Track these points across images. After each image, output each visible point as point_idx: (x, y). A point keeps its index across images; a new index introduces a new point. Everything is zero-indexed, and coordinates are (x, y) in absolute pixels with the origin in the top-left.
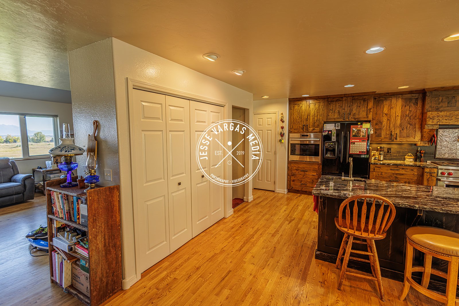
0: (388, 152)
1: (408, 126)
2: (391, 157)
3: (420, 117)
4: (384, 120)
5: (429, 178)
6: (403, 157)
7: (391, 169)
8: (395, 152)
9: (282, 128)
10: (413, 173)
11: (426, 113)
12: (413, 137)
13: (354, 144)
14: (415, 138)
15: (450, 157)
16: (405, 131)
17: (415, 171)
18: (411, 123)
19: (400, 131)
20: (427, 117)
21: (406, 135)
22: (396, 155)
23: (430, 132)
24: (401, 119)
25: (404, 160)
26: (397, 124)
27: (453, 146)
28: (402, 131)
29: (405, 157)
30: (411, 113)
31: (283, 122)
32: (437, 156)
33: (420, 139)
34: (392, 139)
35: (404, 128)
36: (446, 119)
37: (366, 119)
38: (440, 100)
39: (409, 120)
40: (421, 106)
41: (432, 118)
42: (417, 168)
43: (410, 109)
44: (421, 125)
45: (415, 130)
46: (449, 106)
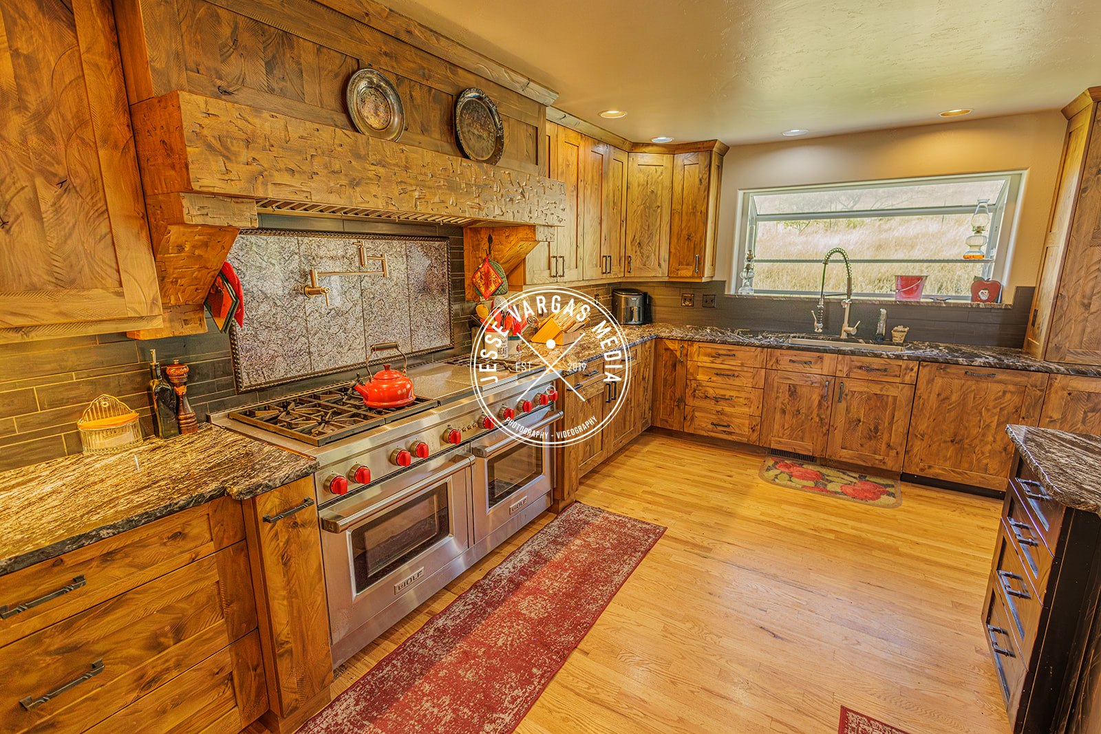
1: (42, 191)
3: (121, 132)
5: (288, 542)
6: (62, 429)
10: (187, 556)
12: (104, 288)
14: (121, 295)
15: (294, 373)
16: (27, 233)
17: (196, 531)
18: (61, 171)
20: (180, 128)
21: (51, 273)
23: (205, 245)
25: (77, 445)
32: (246, 382)
33: (154, 300)
35: (7, 206)
36: (292, 166)
38: (226, 31)
39: (34, 141)
40: (102, 44)
41: (216, 144)
42: (205, 509)
43: (23, 46)
44: (142, 193)
45: (104, 229)
46: (275, 86)
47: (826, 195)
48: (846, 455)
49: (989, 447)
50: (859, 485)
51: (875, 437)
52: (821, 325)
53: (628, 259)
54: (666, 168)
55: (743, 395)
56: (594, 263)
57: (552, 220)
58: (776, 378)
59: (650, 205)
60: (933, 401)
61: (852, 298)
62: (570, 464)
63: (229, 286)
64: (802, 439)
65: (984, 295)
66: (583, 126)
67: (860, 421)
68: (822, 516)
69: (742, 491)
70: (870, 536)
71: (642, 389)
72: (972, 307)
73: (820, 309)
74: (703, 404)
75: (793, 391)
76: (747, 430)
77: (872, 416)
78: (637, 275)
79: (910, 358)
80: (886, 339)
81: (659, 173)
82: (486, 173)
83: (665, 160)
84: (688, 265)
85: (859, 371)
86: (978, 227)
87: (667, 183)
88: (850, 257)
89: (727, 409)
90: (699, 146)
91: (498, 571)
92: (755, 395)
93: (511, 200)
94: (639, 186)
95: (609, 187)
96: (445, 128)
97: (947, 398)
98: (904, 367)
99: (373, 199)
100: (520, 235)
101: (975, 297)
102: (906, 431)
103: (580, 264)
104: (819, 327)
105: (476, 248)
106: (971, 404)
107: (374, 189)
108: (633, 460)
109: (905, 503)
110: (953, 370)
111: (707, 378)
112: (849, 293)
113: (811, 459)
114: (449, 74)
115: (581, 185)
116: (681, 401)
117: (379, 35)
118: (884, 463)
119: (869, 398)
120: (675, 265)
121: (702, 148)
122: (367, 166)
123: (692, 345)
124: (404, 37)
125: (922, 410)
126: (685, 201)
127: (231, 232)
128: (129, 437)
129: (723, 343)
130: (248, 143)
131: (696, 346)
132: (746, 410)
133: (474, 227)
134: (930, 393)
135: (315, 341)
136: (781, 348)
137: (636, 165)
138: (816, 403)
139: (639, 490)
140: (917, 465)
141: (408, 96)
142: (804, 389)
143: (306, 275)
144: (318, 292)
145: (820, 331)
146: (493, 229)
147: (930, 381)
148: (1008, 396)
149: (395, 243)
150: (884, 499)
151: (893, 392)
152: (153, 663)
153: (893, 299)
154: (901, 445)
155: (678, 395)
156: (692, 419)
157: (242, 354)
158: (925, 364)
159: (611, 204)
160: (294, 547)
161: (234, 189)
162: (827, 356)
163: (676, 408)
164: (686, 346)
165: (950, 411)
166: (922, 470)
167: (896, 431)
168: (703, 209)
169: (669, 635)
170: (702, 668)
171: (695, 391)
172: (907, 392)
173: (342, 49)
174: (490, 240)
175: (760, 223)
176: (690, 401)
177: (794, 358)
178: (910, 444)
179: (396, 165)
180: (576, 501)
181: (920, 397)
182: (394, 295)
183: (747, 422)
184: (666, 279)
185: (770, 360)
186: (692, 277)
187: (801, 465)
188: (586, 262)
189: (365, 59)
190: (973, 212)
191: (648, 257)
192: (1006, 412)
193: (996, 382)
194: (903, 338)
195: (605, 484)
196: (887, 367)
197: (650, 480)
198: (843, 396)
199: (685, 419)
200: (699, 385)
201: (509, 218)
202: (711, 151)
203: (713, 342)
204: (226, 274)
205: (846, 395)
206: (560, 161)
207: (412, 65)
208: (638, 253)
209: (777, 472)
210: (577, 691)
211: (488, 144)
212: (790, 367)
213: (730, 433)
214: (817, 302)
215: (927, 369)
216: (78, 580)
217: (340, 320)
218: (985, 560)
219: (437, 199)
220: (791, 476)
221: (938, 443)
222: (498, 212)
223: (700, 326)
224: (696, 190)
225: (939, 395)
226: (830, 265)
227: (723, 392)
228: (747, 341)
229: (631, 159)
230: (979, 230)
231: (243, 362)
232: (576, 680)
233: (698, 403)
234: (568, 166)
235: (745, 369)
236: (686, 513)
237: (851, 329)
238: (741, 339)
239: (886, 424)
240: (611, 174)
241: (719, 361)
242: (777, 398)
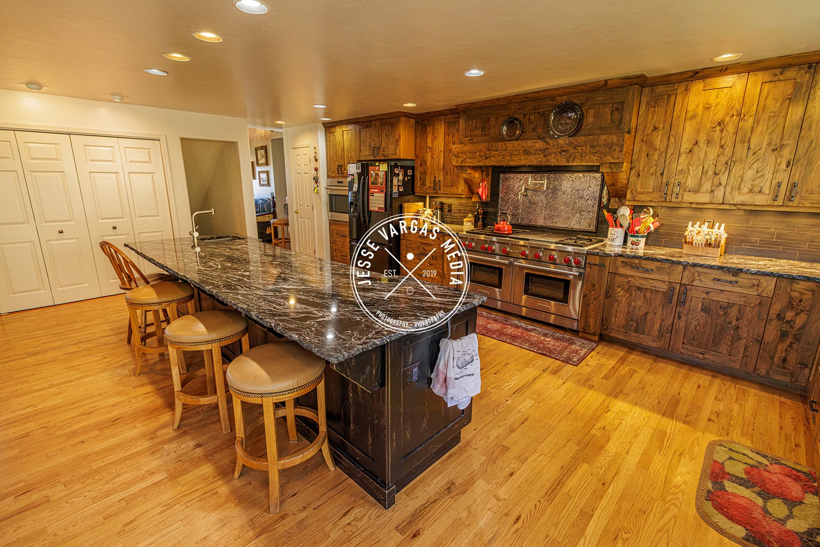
0: (449, 211)
2: (452, 218)
4: (428, 158)
8: (456, 210)
9: (316, 170)
13: (373, 196)
14: (458, 188)
19: (444, 176)
22: (457, 216)
24: (444, 157)
26: (440, 164)
29: (463, 219)
31: (316, 160)
33: (463, 190)
34: (436, 189)
35: (447, 171)
37: (394, 157)
56: (756, 189)
180: (597, 343)
188: (733, 187)
207: (531, 107)
211: (572, 125)
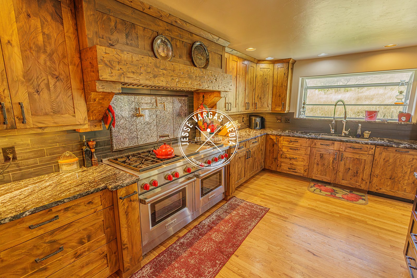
0: (7, 159)
1: (50, 81)
2: (20, 170)
3: (77, 61)
5: (128, 207)
6: (53, 163)
7: (30, 227)
8: (30, 154)
10: (93, 210)
11: (93, 48)
12: (69, 114)
14: (74, 116)
15: (132, 145)
16: (45, 95)
17: (96, 201)
18: (57, 74)
19: (30, 95)
20: (96, 58)
21: (52, 109)
22: (33, 162)
23: (103, 99)
24: (25, 59)
25: (58, 169)
26: (12, 71)
27: (132, 125)
28: (36, 96)
29: (58, 162)
30: (50, 44)
32: (115, 148)
33: (86, 118)
34: (8, 121)
35: (39, 85)
36: (133, 71)
38: (113, 24)
39: (48, 63)
40: (72, 30)
41: (108, 63)
42: (100, 193)
43: (46, 31)
44: (83, 81)
45: (70, 94)
46: (129, 42)
47: (335, 79)
48: (344, 183)
49: (406, 181)
50: (350, 195)
51: (356, 176)
52: (333, 130)
53: (256, 104)
54: (271, 69)
55: (301, 157)
56: (243, 105)
57: (227, 89)
58: (314, 150)
59: (264, 83)
60: (382, 162)
61: (346, 119)
62: (232, 182)
63: (110, 114)
64: (325, 175)
65: (404, 119)
66: (239, 54)
67: (350, 169)
68: (334, 207)
69: (300, 195)
70: (354, 216)
71: (260, 154)
72: (398, 124)
73: (333, 124)
74: (284, 160)
75: (322, 156)
76: (302, 171)
77: (355, 167)
78: (259, 110)
79: (371, 144)
80: (361, 136)
81: (268, 71)
82: (203, 72)
83: (271, 66)
84: (279, 106)
85: (350, 149)
86: (401, 91)
87: (271, 75)
88: (346, 103)
89: (295, 163)
90: (284, 61)
91: (204, 222)
92: (306, 158)
93: (212, 82)
94: (260, 76)
95: (249, 77)
96: (188, 56)
97: (388, 161)
98: (369, 147)
99: (161, 82)
100: (215, 95)
101: (400, 119)
102: (370, 174)
103: (237, 106)
104: (332, 131)
105: (198, 99)
106: (398, 163)
107: (162, 78)
108: (257, 182)
109: (370, 203)
110: (390, 149)
111: (286, 150)
112: (345, 118)
113: (329, 184)
114: (190, 36)
115: (238, 76)
116: (276, 159)
117: (165, 23)
118: (360, 186)
119: (354, 160)
120: (274, 106)
121: (285, 61)
122: (160, 70)
123: (280, 137)
124: (174, 23)
125: (377, 165)
126: (278, 82)
127: (112, 94)
128: (75, 166)
129: (293, 136)
130: (119, 62)
131: (282, 137)
132: (302, 163)
133: (197, 92)
134: (380, 158)
135: (139, 133)
136: (317, 139)
137: (259, 68)
138: (331, 161)
139: (259, 193)
140: (375, 188)
141: (175, 45)
142: (326, 156)
143: (137, 109)
144: (141, 116)
145: (333, 132)
146: (205, 93)
147: (380, 154)
148: (415, 161)
149: (169, 98)
150: (361, 201)
151: (364, 158)
152: (80, 248)
153: (364, 120)
154: (368, 179)
155: (275, 157)
156: (280, 166)
157: (114, 138)
158: (378, 146)
159: (249, 83)
160: (130, 209)
161: (113, 79)
162: (336, 143)
163: (274, 162)
164: (278, 138)
165: (389, 166)
166: (377, 190)
167: (366, 173)
168: (286, 85)
169: (270, 251)
170: (283, 265)
171: (281, 155)
172: (370, 158)
173: (152, 29)
174: (203, 97)
175: (308, 90)
176: (280, 159)
177: (322, 143)
178: (372, 179)
179: (170, 70)
180: (234, 197)
181: (376, 160)
182: (168, 117)
183: (303, 168)
184: (271, 112)
185: (312, 144)
186: (281, 111)
187: (325, 186)
188: (239, 105)
189: (160, 32)
190: (399, 85)
191: (263, 103)
192: (414, 167)
193: (409, 155)
194: (368, 136)
195: (246, 190)
196: (361, 147)
197: (264, 190)
198: (343, 159)
199: (277, 166)
200: (284, 153)
201: (211, 89)
202: (289, 62)
203: (289, 136)
204: (110, 109)
205: (344, 158)
206: (230, 67)
207: (177, 34)
208: (260, 102)
209: (315, 188)
210: (234, 271)
211: (203, 61)
212: (320, 147)
213: (296, 172)
214: (332, 121)
215: (379, 149)
216: (56, 217)
217: (148, 126)
218: (405, 228)
219: (184, 82)
220: (321, 190)
221: (384, 179)
222: (207, 86)
223: (284, 130)
224: (283, 77)
225: (384, 159)
226: (337, 106)
227: (293, 156)
228: (303, 136)
229: (257, 66)
230: (401, 93)
231: (114, 141)
232: (233, 266)
233: (282, 160)
234: (233, 69)
235: (302, 147)
236: (278, 203)
237: (346, 132)
238: (300, 135)
239: (361, 170)
240: (249, 72)
241: (291, 143)
242: (315, 159)
